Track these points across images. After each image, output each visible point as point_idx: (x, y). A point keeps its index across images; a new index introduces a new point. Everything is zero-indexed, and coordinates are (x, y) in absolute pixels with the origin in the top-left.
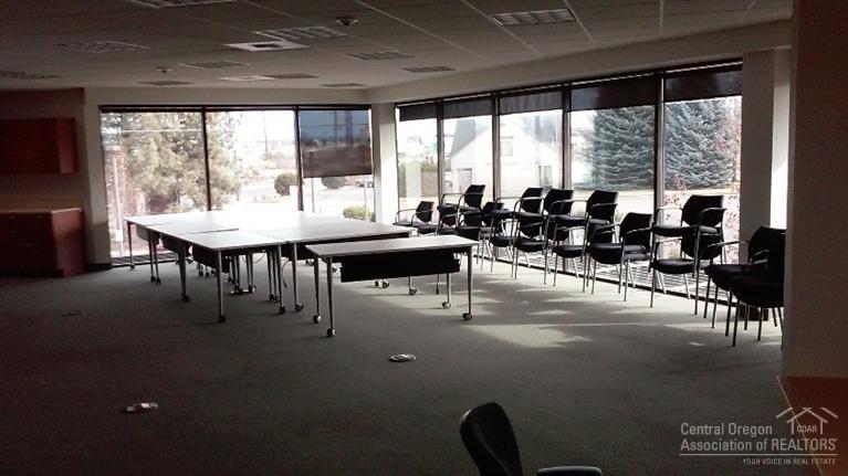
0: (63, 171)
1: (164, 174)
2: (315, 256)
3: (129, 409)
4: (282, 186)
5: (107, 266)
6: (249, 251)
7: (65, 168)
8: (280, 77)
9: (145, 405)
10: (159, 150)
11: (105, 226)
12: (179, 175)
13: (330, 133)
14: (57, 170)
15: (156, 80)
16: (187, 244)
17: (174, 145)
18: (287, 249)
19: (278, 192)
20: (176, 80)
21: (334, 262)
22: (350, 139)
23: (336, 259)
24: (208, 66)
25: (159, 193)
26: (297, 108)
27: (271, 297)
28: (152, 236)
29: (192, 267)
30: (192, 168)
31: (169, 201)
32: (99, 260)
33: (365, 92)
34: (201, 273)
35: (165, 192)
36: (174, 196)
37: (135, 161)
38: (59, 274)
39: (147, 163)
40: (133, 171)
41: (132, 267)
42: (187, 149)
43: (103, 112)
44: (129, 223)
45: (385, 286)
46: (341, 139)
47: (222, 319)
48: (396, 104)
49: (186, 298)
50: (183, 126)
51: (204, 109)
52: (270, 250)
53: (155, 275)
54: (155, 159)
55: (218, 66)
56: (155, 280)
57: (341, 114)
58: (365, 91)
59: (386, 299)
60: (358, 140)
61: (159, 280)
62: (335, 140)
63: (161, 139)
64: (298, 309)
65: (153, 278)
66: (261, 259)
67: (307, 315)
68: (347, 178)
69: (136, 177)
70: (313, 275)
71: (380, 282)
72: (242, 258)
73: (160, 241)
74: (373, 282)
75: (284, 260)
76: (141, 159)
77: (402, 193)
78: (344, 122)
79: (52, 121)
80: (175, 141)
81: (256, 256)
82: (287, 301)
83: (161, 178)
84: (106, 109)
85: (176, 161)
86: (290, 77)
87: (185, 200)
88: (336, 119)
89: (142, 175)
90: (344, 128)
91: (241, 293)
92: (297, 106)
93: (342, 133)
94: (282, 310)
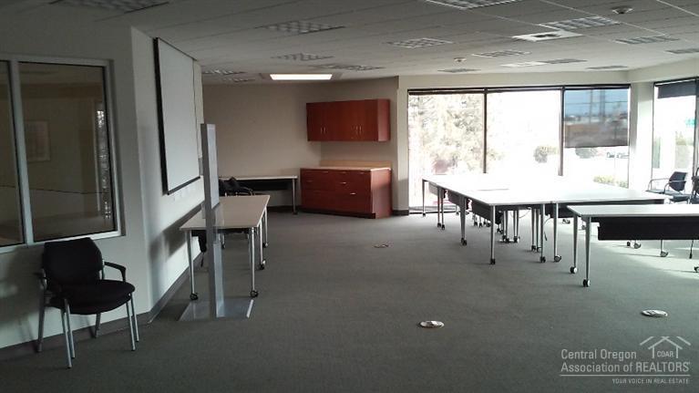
0: (380, 140)
1: (448, 144)
2: (575, 216)
3: (423, 324)
4: (541, 156)
5: (406, 213)
6: (516, 208)
7: (382, 138)
8: (553, 62)
9: (434, 323)
10: (445, 124)
11: (406, 182)
12: (458, 145)
13: (585, 110)
14: (376, 138)
15: (451, 68)
16: (467, 199)
17: (457, 120)
18: (550, 208)
19: (537, 160)
20: (467, 68)
21: (592, 221)
22: (602, 115)
23: (595, 219)
24: (495, 55)
25: (442, 158)
26: (563, 88)
27: (533, 247)
28: (441, 192)
29: (469, 217)
30: (469, 139)
31: (449, 165)
32: (401, 208)
33: (626, 73)
34: (476, 223)
35: (447, 158)
36: (454, 162)
37: (427, 133)
38: (372, 216)
39: (434, 135)
40: (424, 142)
41: (424, 214)
42: (466, 124)
43: (411, 94)
44: (424, 181)
45: (637, 246)
46: (594, 116)
47: (493, 262)
48: (655, 83)
49: (464, 243)
50: (464, 105)
51: (486, 91)
52: (535, 207)
53: (441, 222)
54: (441, 133)
55: (504, 54)
56: (441, 226)
57: (597, 92)
58: (627, 71)
59: (636, 258)
60: (610, 116)
61: (443, 226)
62: (590, 116)
63: (447, 115)
64: (557, 259)
65: (439, 224)
66: (526, 216)
67: (565, 265)
68: (599, 149)
69: (427, 145)
70: (572, 232)
71: (632, 242)
72: (511, 213)
73: (446, 195)
74: (625, 242)
75: (546, 218)
76: (431, 132)
77: (655, 163)
78: (598, 101)
79: (375, 102)
80: (457, 117)
81: (522, 212)
82: (548, 252)
83: (445, 146)
84: (413, 92)
85: (458, 133)
86: (561, 62)
87: (461, 165)
88: (592, 97)
89: (431, 144)
90: (598, 105)
91: (508, 241)
92: (564, 86)
93: (596, 110)
94: (543, 259)
